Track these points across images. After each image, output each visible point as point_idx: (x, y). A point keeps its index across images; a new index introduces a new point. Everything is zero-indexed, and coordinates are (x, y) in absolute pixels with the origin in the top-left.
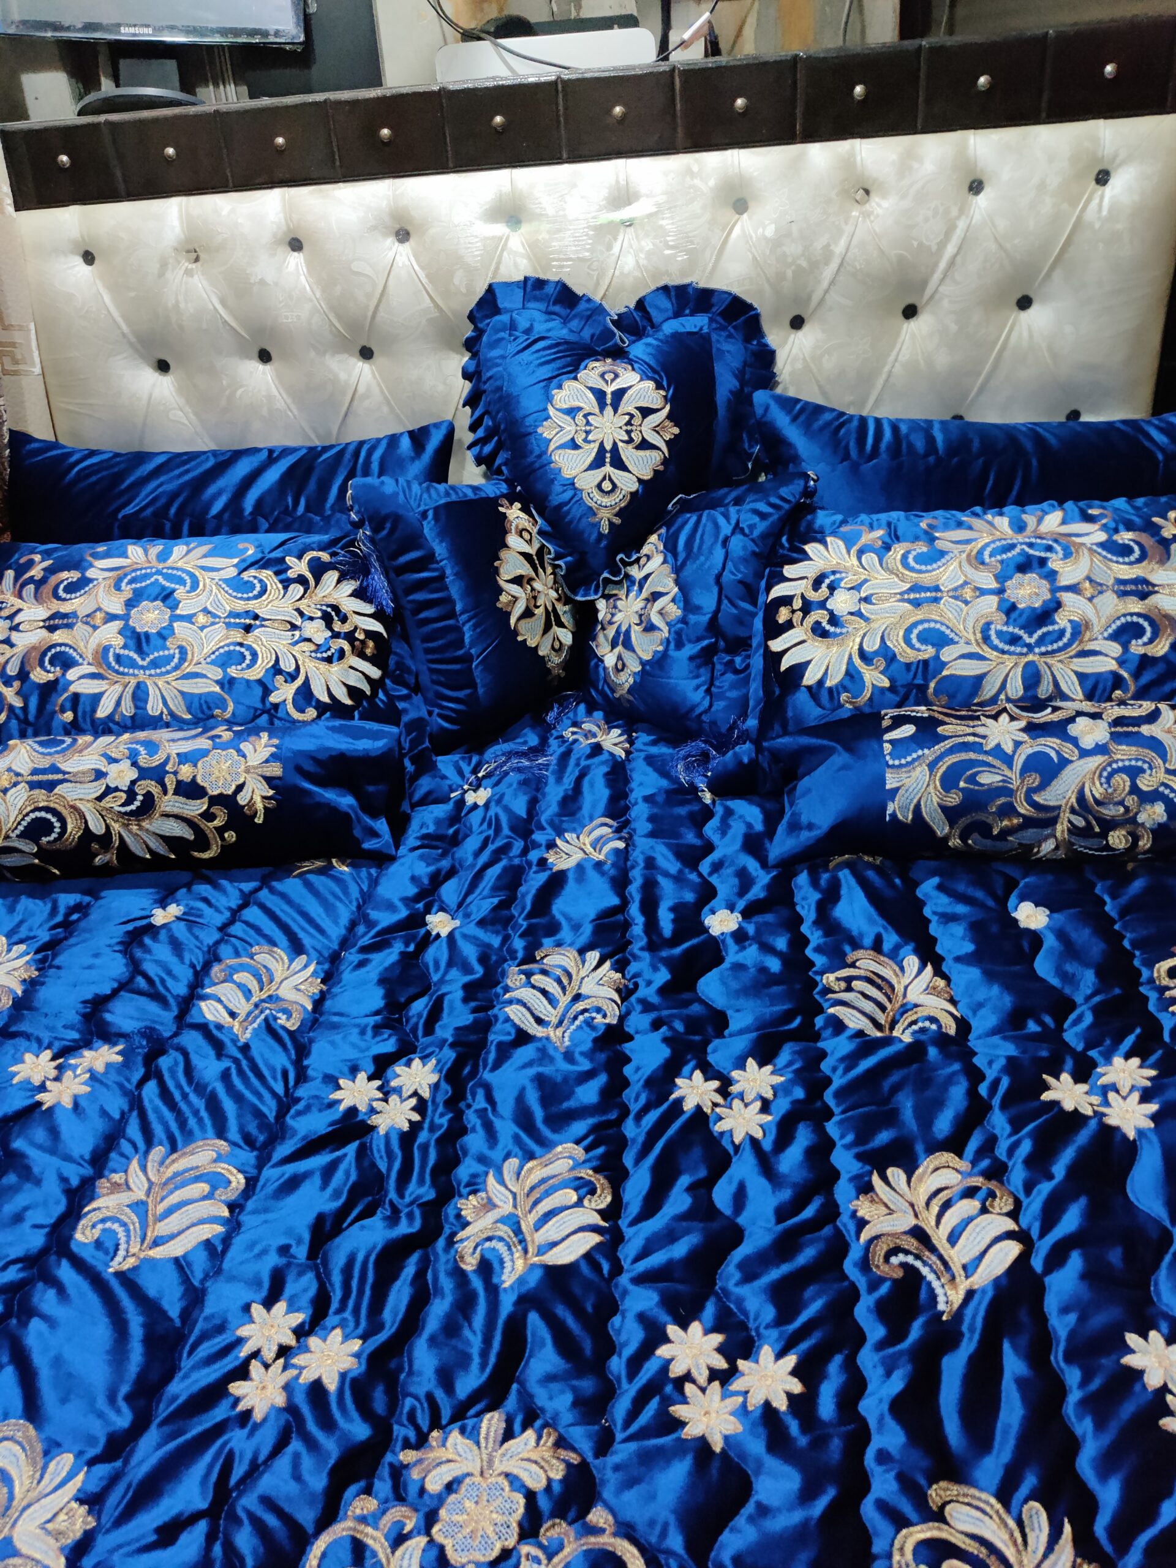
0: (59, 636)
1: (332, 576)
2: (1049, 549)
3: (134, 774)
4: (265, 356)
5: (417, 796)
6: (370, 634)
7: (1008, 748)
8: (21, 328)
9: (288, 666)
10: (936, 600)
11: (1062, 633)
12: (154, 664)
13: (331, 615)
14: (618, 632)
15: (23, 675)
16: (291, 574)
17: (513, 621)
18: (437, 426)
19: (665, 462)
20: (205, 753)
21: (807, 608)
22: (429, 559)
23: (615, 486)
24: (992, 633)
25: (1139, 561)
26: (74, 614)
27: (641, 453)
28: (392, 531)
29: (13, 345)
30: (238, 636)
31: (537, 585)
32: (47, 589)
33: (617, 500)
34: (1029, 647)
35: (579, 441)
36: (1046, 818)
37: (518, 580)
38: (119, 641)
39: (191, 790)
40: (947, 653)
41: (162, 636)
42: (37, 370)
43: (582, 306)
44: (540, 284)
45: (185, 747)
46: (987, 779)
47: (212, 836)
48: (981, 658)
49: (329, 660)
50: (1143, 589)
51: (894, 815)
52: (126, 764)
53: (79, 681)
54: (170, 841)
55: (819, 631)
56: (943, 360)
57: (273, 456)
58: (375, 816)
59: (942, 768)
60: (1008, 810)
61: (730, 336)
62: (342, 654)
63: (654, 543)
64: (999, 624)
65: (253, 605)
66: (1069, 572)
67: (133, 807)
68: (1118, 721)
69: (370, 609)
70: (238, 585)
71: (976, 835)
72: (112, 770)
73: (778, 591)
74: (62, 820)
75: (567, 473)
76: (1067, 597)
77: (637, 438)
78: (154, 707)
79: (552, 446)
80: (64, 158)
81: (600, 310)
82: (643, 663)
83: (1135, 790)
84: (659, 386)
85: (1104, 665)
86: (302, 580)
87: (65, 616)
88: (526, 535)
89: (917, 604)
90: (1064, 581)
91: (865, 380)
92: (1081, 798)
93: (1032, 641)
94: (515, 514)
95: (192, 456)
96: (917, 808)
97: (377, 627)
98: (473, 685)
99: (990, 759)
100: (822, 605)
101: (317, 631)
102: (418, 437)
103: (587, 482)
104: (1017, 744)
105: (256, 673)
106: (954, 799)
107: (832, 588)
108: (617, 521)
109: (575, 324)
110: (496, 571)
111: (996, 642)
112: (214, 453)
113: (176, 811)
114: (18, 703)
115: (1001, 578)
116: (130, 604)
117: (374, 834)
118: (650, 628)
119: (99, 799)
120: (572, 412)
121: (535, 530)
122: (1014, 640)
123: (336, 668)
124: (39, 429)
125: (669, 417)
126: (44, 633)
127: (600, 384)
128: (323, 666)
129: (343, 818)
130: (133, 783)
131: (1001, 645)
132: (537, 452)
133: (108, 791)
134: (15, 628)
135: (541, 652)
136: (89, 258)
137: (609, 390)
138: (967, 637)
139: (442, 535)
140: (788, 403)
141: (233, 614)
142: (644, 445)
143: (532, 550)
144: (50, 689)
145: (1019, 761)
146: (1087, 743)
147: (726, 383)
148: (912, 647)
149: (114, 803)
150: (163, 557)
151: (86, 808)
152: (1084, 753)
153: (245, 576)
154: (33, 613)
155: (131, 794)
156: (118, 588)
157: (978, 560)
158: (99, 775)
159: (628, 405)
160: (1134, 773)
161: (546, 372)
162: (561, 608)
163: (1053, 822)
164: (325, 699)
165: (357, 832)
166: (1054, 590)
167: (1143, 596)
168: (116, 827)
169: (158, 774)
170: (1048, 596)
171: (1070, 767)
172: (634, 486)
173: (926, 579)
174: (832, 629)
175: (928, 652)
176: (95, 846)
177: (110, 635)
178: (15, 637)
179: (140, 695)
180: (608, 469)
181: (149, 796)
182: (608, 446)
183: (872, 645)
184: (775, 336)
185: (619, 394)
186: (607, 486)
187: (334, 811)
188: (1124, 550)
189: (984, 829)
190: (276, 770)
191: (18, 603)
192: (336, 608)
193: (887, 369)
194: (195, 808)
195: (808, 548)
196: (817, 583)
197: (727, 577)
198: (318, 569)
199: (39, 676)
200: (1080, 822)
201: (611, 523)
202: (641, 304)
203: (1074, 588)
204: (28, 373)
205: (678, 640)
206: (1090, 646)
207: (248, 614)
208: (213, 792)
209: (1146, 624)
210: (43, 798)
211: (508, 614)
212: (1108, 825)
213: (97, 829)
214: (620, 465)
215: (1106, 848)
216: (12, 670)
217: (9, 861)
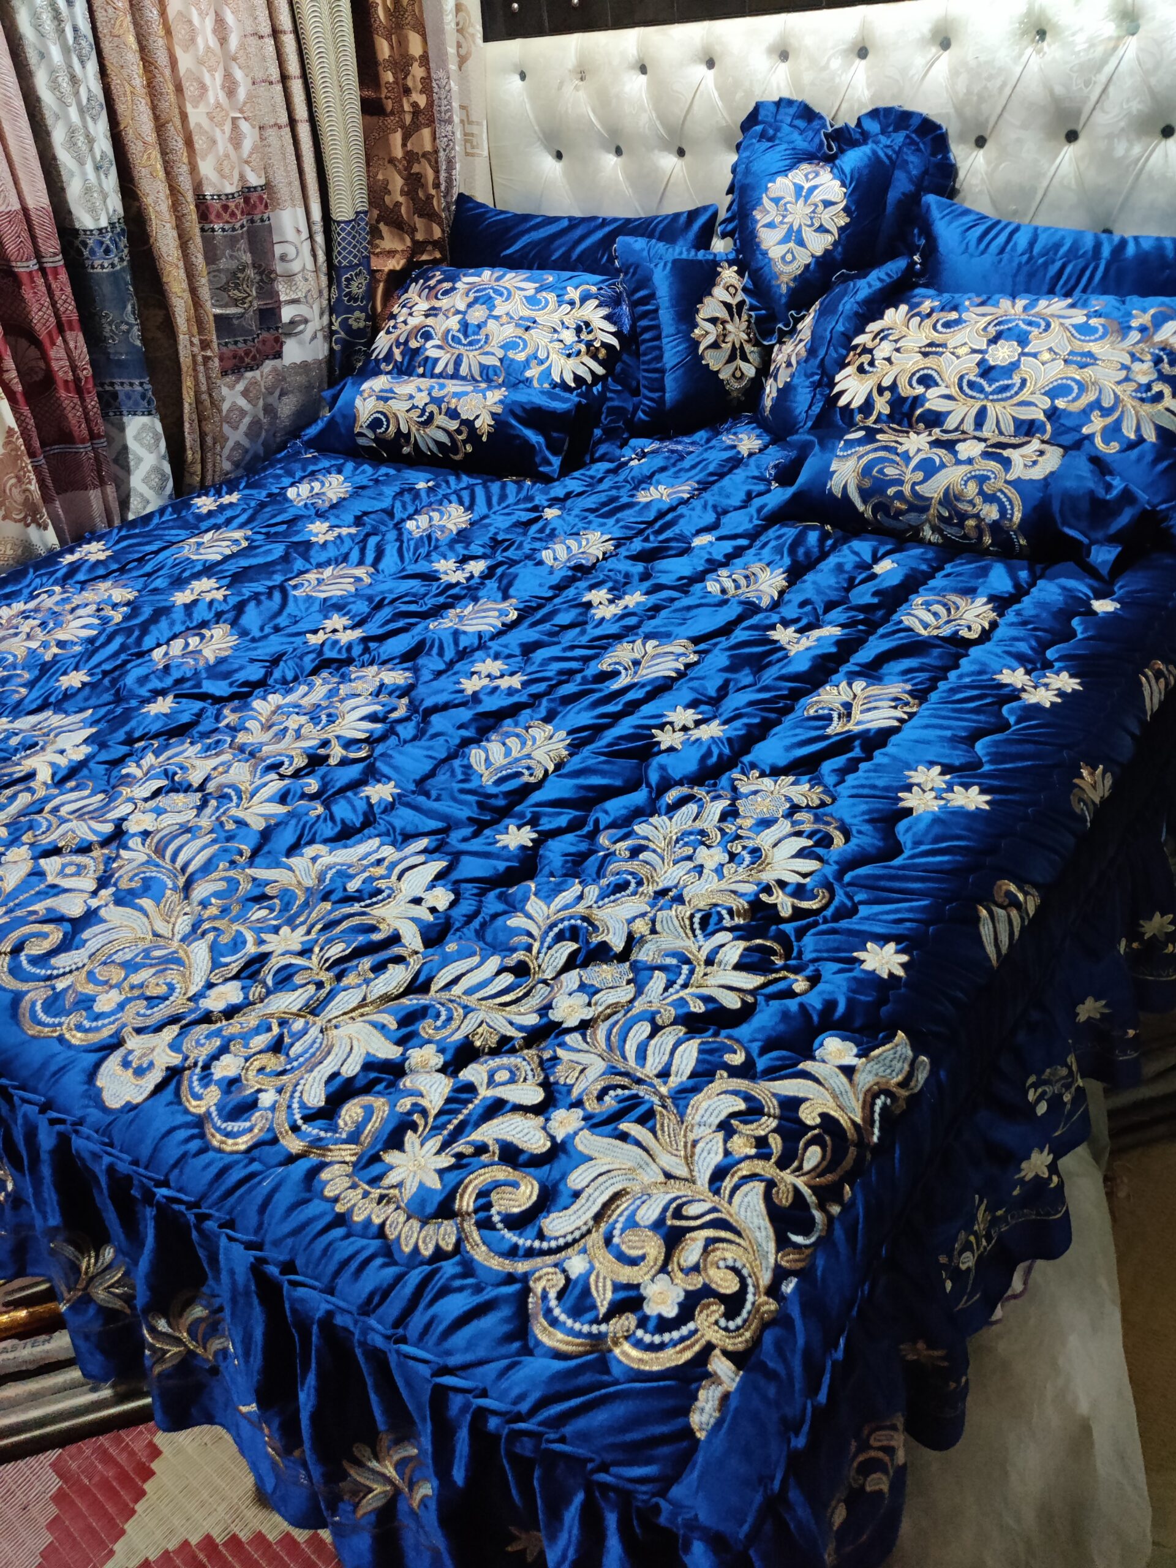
0: (429, 321)
1: (593, 303)
2: (1036, 325)
3: (427, 400)
4: (618, 152)
5: (597, 455)
6: (604, 345)
7: (912, 453)
8: (479, 124)
9: (542, 355)
10: (941, 354)
11: (1012, 386)
12: (470, 344)
13: (583, 328)
14: (776, 368)
16: (567, 298)
17: (702, 348)
18: (705, 208)
19: (834, 243)
20: (466, 394)
21: (863, 353)
22: (652, 296)
23: (794, 258)
24: (966, 381)
25: (1102, 338)
26: (440, 309)
27: (818, 235)
28: (634, 274)
29: (472, 135)
30: (520, 332)
31: (729, 327)
32: (434, 292)
33: (794, 269)
34: (986, 394)
35: (777, 222)
36: (920, 504)
37: (713, 321)
38: (457, 327)
39: (453, 414)
40: (932, 393)
41: (479, 327)
42: (486, 153)
43: (816, 121)
44: (790, 102)
45: (459, 389)
46: (891, 471)
47: (460, 444)
48: (952, 399)
49: (569, 356)
50: (1087, 360)
51: (830, 490)
52: (425, 394)
53: (431, 349)
54: (439, 444)
55: (860, 369)
58: (555, 453)
59: (865, 460)
60: (900, 495)
61: (918, 150)
62: (579, 353)
63: (816, 305)
64: (972, 375)
65: (536, 315)
66: (1040, 343)
67: (423, 419)
69: (613, 329)
70: (531, 301)
71: (881, 512)
72: (418, 395)
73: (857, 341)
74: (388, 421)
75: (764, 246)
76: (1027, 361)
77: (817, 225)
78: (464, 371)
79: (760, 225)
80: (516, 5)
82: (779, 390)
84: (843, 185)
85: (1034, 413)
86: (572, 303)
87: (436, 309)
88: (732, 290)
89: (925, 355)
90: (1032, 349)
92: (947, 493)
93: (990, 390)
94: (729, 274)
95: (556, 219)
96: (845, 487)
97: (614, 342)
98: (662, 389)
99: (898, 459)
100: (871, 351)
101: (569, 336)
102: (693, 215)
103: (777, 253)
104: (919, 450)
105: (523, 356)
106: (867, 483)
107: (883, 340)
108: (792, 284)
109: (807, 135)
110: (697, 311)
111: (965, 388)
112: (571, 219)
113: (444, 425)
115: (991, 342)
116: (470, 305)
117: (550, 464)
118: (789, 364)
119: (408, 411)
120: (777, 200)
121: (739, 286)
122: (978, 388)
123: (571, 361)
124: (482, 196)
125: (846, 210)
126: (423, 318)
127: (802, 182)
128: (564, 359)
129: (529, 448)
130: (426, 405)
131: (968, 391)
132: (752, 228)
133: (414, 407)
134: (411, 314)
135: (721, 376)
136: (523, 76)
137: (807, 186)
138: (948, 384)
141: (521, 318)
142: (822, 229)
143: (734, 302)
144: (417, 351)
145: (915, 462)
146: (963, 456)
147: (901, 185)
148: (911, 385)
149: (414, 414)
150: (498, 279)
151: (402, 416)
152: (959, 462)
153: (539, 295)
154: (422, 306)
155: (424, 411)
156: (468, 295)
157: (983, 329)
158: (411, 397)
159: (818, 196)
160: (984, 480)
162: (748, 348)
163: (925, 509)
164: (558, 380)
165: (538, 460)
166: (1021, 355)
167: (1084, 366)
168: (414, 429)
169: (437, 401)
170: (1015, 358)
171: (944, 471)
172: (808, 260)
173: (942, 338)
174: (868, 368)
175: (920, 390)
176: (402, 440)
177: (453, 323)
178: (409, 319)
179: (458, 363)
180: (792, 244)
181: (432, 413)
182: (795, 228)
183: (887, 382)
184: (959, 152)
185: (813, 189)
186: (789, 257)
187: (526, 442)
188: (1090, 332)
189: (886, 509)
190: (499, 409)
191: (417, 299)
192: (587, 324)
193: (1045, 184)
194: (453, 425)
195: (887, 311)
196: (877, 336)
198: (584, 299)
199: (414, 344)
200: (945, 513)
201: (788, 287)
202: (859, 122)
203: (1036, 355)
204: (479, 155)
206: (1032, 399)
207: (528, 319)
208: (464, 417)
209: (1075, 387)
210: (381, 407)
211: (698, 343)
212: (963, 517)
213: (404, 430)
214: (801, 243)
215: (965, 537)
216: (402, 340)
217: (361, 441)
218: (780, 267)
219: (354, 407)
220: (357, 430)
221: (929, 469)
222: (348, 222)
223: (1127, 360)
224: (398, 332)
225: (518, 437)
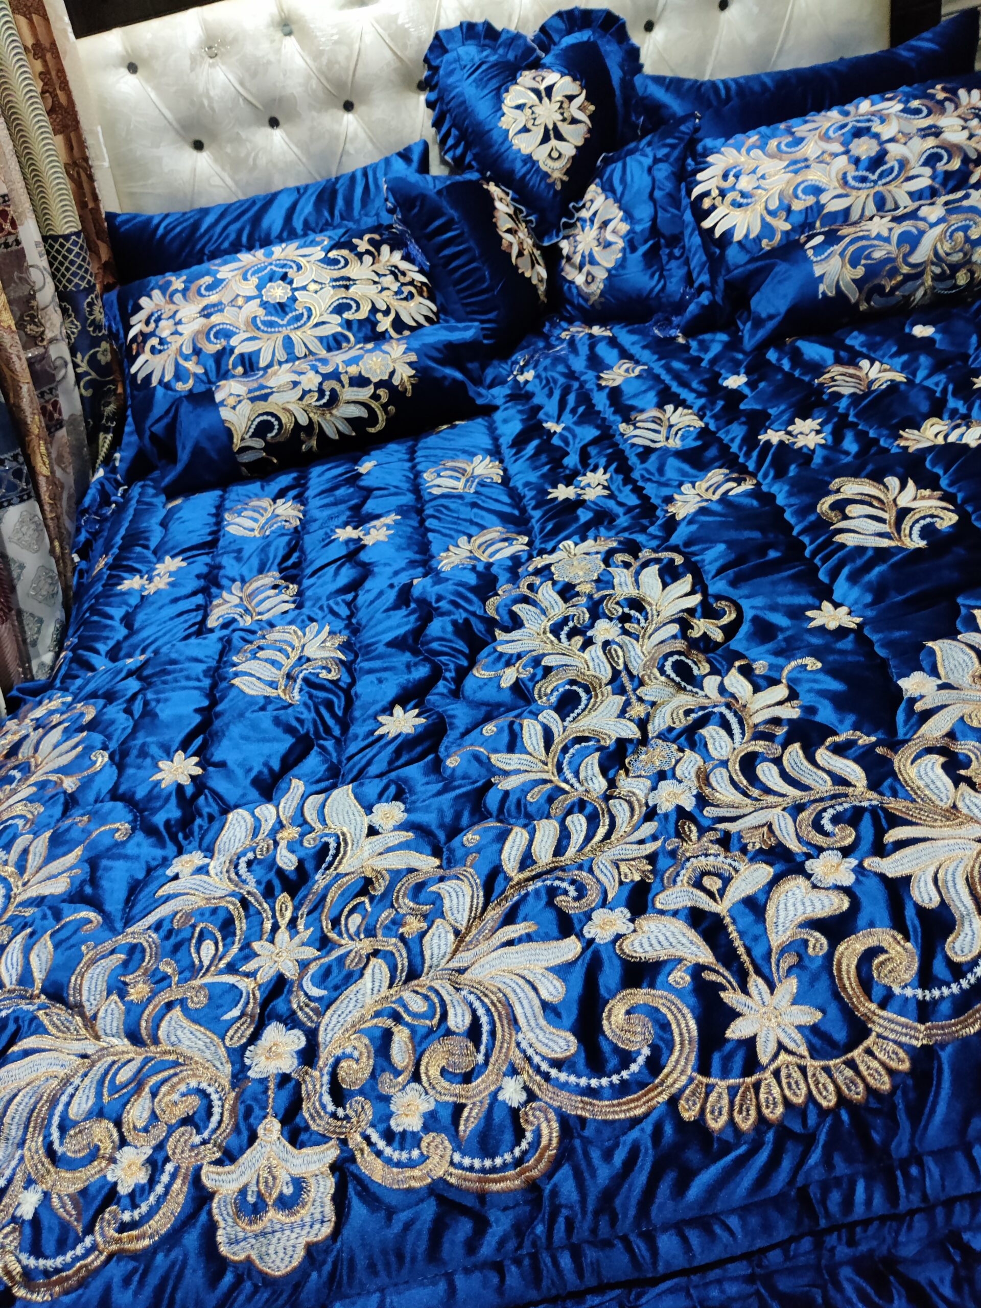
0: (215, 319)
1: (385, 249)
2: (869, 121)
3: (320, 379)
4: (274, 123)
6: (422, 283)
7: (885, 233)
9: (381, 306)
10: (808, 167)
11: (892, 169)
12: (292, 322)
13: (395, 272)
14: (583, 256)
15: (197, 352)
16: (360, 250)
17: (513, 260)
18: (416, 144)
19: (590, 131)
20: (360, 357)
21: (723, 193)
22: (450, 223)
23: (560, 155)
24: (849, 178)
25: (927, 115)
26: (220, 303)
27: (573, 126)
28: (421, 208)
30: (342, 293)
31: (520, 235)
32: (191, 293)
33: (562, 164)
34: (875, 182)
35: (529, 126)
36: (917, 273)
37: (509, 231)
38: (261, 312)
39: (360, 381)
40: (824, 198)
41: (290, 303)
43: (504, 37)
44: (472, 26)
45: (346, 357)
46: (878, 254)
47: (379, 411)
48: (846, 195)
49: (406, 299)
50: (935, 131)
51: (824, 293)
52: (311, 374)
53: (241, 345)
54: (351, 421)
55: (736, 205)
56: (751, 37)
57: (300, 191)
59: (848, 255)
60: (894, 271)
61: (609, 41)
62: (411, 293)
63: (593, 191)
64: (852, 172)
65: (344, 272)
66: (887, 131)
67: (324, 401)
68: (946, 203)
69: (416, 268)
70: (329, 262)
71: (876, 297)
73: (696, 191)
74: (278, 419)
76: (890, 146)
77: (568, 118)
78: (299, 351)
79: (511, 134)
81: (518, 36)
82: (609, 271)
83: (967, 239)
84: (575, 79)
85: (923, 182)
86: (368, 252)
87: (214, 305)
88: (504, 202)
89: (796, 172)
90: (885, 137)
91: (701, 59)
92: (936, 254)
93: (875, 177)
96: (838, 286)
99: (876, 242)
100: (733, 188)
101: (391, 283)
102: (405, 154)
103: (541, 155)
104: (890, 230)
105: (363, 314)
106: (860, 272)
107: (737, 176)
108: (565, 178)
109: (501, 51)
110: (496, 225)
111: (853, 183)
113: (354, 398)
114: (200, 370)
115: (845, 144)
116: (260, 287)
118: (608, 245)
119: (301, 399)
120: (520, 107)
121: (508, 199)
122: (864, 179)
123: (412, 304)
125: (587, 99)
126: (203, 320)
127: (534, 85)
128: (404, 303)
130: (321, 384)
131: (857, 185)
132: (500, 140)
133: (305, 393)
134: (179, 323)
135: (533, 282)
136: (132, 68)
137: (542, 87)
138: (833, 187)
139: (454, 206)
140: (659, 80)
141: (333, 280)
142: (574, 121)
143: (511, 211)
144: (220, 356)
145: (894, 239)
146: (933, 219)
147: (616, 73)
148: (800, 199)
149: (312, 399)
150: (269, 255)
151: (293, 407)
152: (932, 226)
153: (331, 255)
154: (189, 311)
155: (321, 392)
156: (245, 279)
157: (826, 138)
158: (295, 384)
159: (557, 96)
160: (965, 229)
161: (494, 84)
162: (536, 252)
163: (922, 274)
164: (414, 324)
166: (881, 143)
167: (937, 134)
168: (315, 418)
169: (335, 375)
170: (877, 148)
171: (925, 235)
172: (573, 152)
173: (799, 155)
174: (744, 201)
175: (811, 200)
176: (303, 435)
177: (253, 308)
178: (180, 328)
179: (288, 343)
180: (553, 142)
181: (333, 391)
182: (550, 127)
183: (774, 205)
184: (636, 37)
185: (549, 90)
186: (555, 155)
187: (454, 382)
188: (917, 112)
189: (880, 289)
190: (413, 357)
191: (173, 308)
192: (396, 268)
194: (364, 394)
195: (710, 159)
196: (725, 177)
197: (658, 194)
198: (377, 245)
199: (212, 348)
200: (938, 270)
201: (562, 182)
202: (543, 29)
203: (892, 140)
205: (631, 245)
206: (912, 173)
207: (343, 278)
208: (375, 380)
209: (943, 152)
210: (262, 406)
211: (509, 255)
212: (955, 268)
213: (303, 421)
214: (559, 137)
215: (955, 286)
216: (187, 350)
217: (246, 458)
218: (546, 165)
219: (223, 421)
220: (237, 443)
221: (911, 241)
222: (77, 234)
223: (962, 122)
224: (173, 348)
225: (445, 377)
